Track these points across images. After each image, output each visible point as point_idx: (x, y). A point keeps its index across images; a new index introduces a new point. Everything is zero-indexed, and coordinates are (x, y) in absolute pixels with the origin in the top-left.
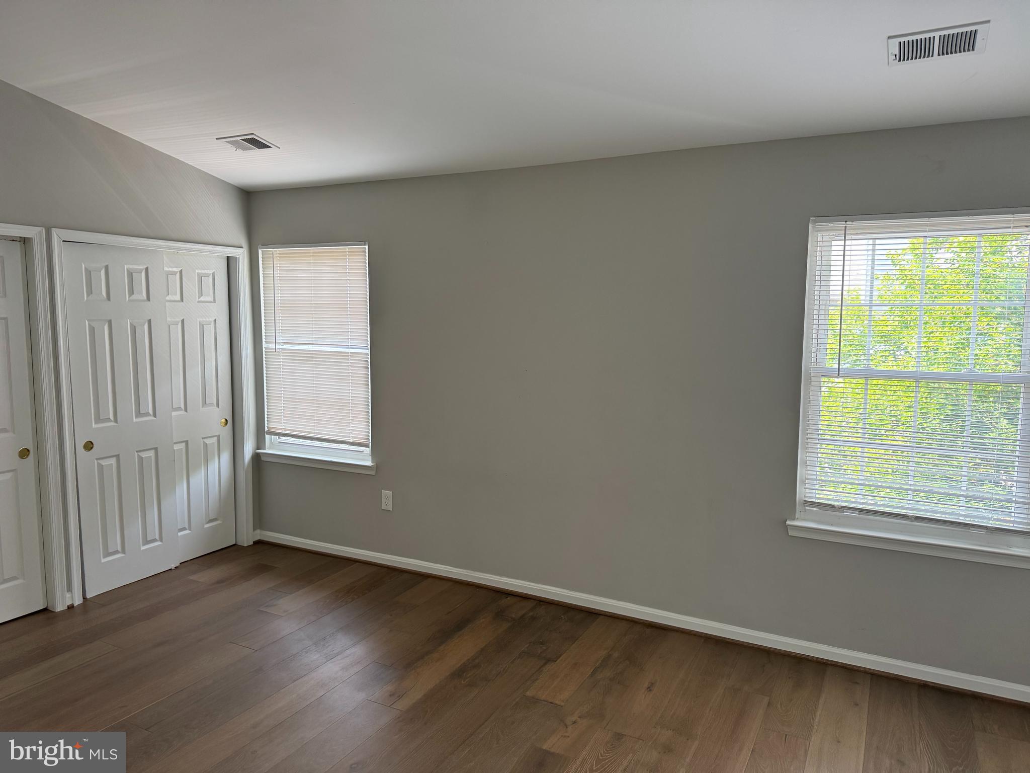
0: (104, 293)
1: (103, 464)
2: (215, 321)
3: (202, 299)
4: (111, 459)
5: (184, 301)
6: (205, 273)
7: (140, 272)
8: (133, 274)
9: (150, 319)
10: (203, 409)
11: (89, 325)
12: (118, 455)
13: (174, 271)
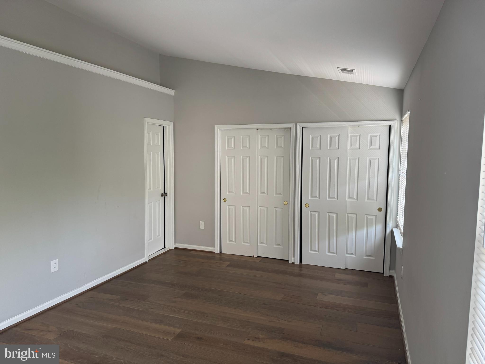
0: (318, 146)
1: (313, 214)
2: (379, 158)
3: (371, 147)
4: (317, 213)
5: (360, 149)
6: (375, 135)
7: (335, 137)
8: (332, 138)
9: (339, 157)
10: (368, 201)
11: (312, 159)
12: (319, 212)
13: (356, 135)
